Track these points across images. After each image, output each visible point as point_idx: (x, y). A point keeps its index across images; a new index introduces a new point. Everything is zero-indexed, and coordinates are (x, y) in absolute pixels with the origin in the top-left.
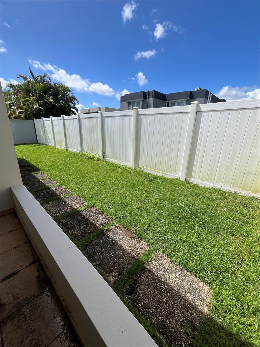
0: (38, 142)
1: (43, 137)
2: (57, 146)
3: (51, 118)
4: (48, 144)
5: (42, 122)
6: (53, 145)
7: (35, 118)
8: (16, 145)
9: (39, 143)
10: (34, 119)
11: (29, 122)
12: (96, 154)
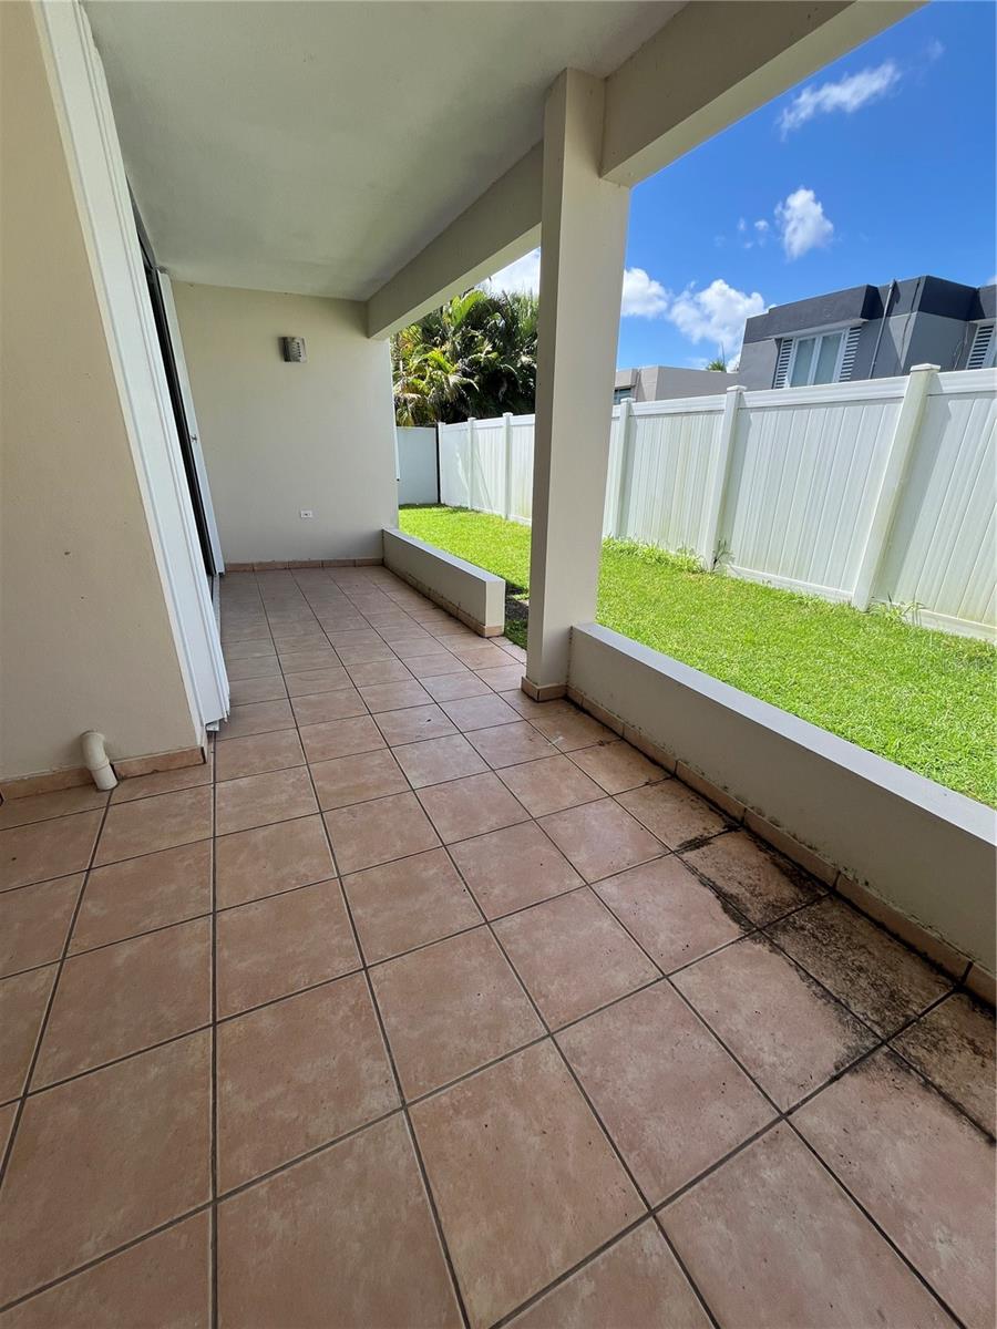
0: (442, 502)
1: (464, 481)
2: (512, 517)
3: (508, 420)
4: (478, 508)
5: (469, 435)
6: (499, 511)
7: (442, 421)
8: (402, 507)
9: (444, 505)
10: (440, 424)
11: (425, 433)
12: (680, 547)
